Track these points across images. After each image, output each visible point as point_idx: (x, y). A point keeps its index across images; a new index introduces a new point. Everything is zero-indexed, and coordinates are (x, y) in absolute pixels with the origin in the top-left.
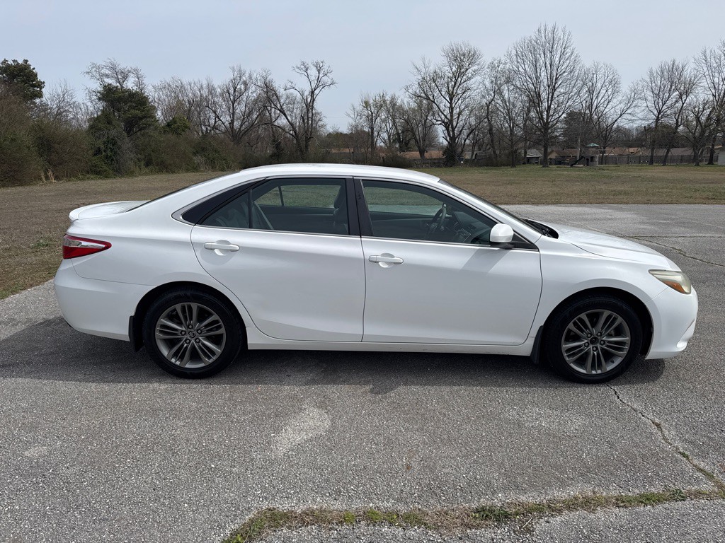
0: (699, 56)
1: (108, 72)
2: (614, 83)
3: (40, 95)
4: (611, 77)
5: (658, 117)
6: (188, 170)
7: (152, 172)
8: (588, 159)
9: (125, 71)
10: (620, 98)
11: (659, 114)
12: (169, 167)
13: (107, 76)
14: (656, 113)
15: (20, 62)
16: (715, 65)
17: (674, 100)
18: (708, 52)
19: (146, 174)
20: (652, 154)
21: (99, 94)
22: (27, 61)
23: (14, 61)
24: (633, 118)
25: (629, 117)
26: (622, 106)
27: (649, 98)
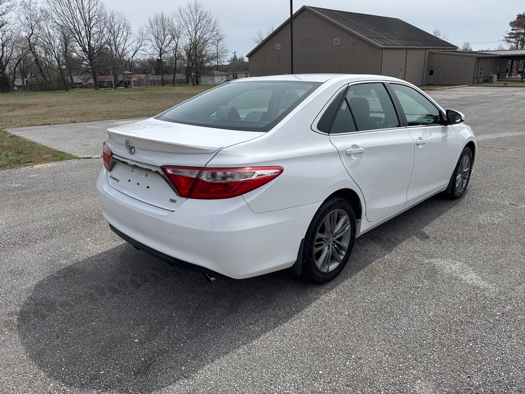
0: (177, 12)
2: (127, 27)
4: (123, 22)
5: (160, 53)
8: (126, 83)
10: (132, 38)
11: (161, 50)
14: (159, 50)
16: (187, 19)
17: (168, 41)
18: (182, 10)
20: (163, 78)
24: (146, 53)
25: (143, 52)
26: (135, 44)
27: (153, 39)
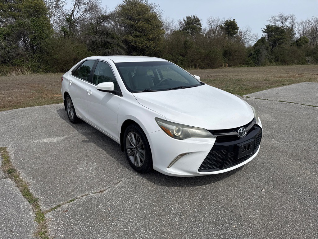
1: (278, 18)
3: (236, 33)
6: (298, 64)
7: (277, 65)
9: (287, 18)
12: (287, 62)
13: (278, 21)
15: (232, 20)
19: (274, 65)
21: (263, 30)
22: (235, 19)
23: (230, 20)
